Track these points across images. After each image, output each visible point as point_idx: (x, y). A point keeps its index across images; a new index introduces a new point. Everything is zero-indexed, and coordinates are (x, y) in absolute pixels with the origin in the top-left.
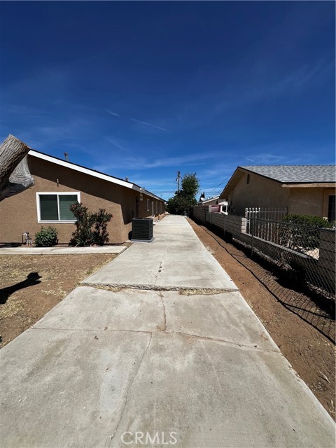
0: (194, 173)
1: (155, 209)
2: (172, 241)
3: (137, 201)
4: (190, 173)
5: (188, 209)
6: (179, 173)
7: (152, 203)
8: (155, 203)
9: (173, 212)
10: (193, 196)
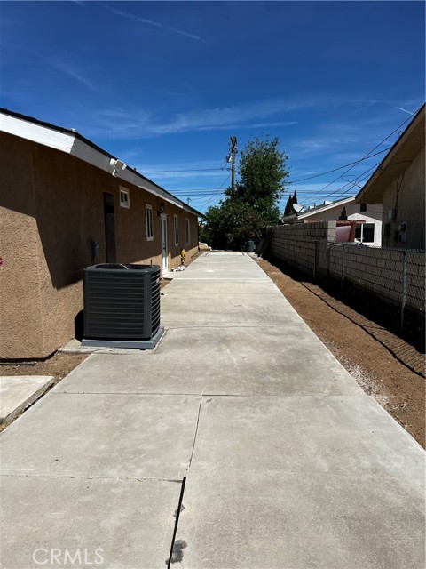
0: (271, 141)
1: (170, 236)
2: (224, 340)
3: (109, 209)
4: (262, 140)
5: (260, 235)
6: (234, 141)
7: (163, 217)
8: (169, 219)
9: (219, 243)
10: (271, 202)
